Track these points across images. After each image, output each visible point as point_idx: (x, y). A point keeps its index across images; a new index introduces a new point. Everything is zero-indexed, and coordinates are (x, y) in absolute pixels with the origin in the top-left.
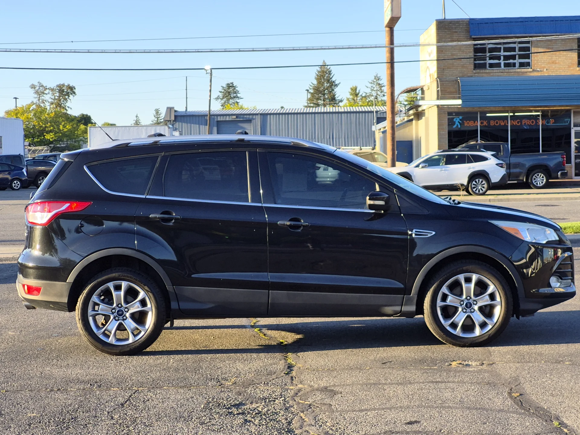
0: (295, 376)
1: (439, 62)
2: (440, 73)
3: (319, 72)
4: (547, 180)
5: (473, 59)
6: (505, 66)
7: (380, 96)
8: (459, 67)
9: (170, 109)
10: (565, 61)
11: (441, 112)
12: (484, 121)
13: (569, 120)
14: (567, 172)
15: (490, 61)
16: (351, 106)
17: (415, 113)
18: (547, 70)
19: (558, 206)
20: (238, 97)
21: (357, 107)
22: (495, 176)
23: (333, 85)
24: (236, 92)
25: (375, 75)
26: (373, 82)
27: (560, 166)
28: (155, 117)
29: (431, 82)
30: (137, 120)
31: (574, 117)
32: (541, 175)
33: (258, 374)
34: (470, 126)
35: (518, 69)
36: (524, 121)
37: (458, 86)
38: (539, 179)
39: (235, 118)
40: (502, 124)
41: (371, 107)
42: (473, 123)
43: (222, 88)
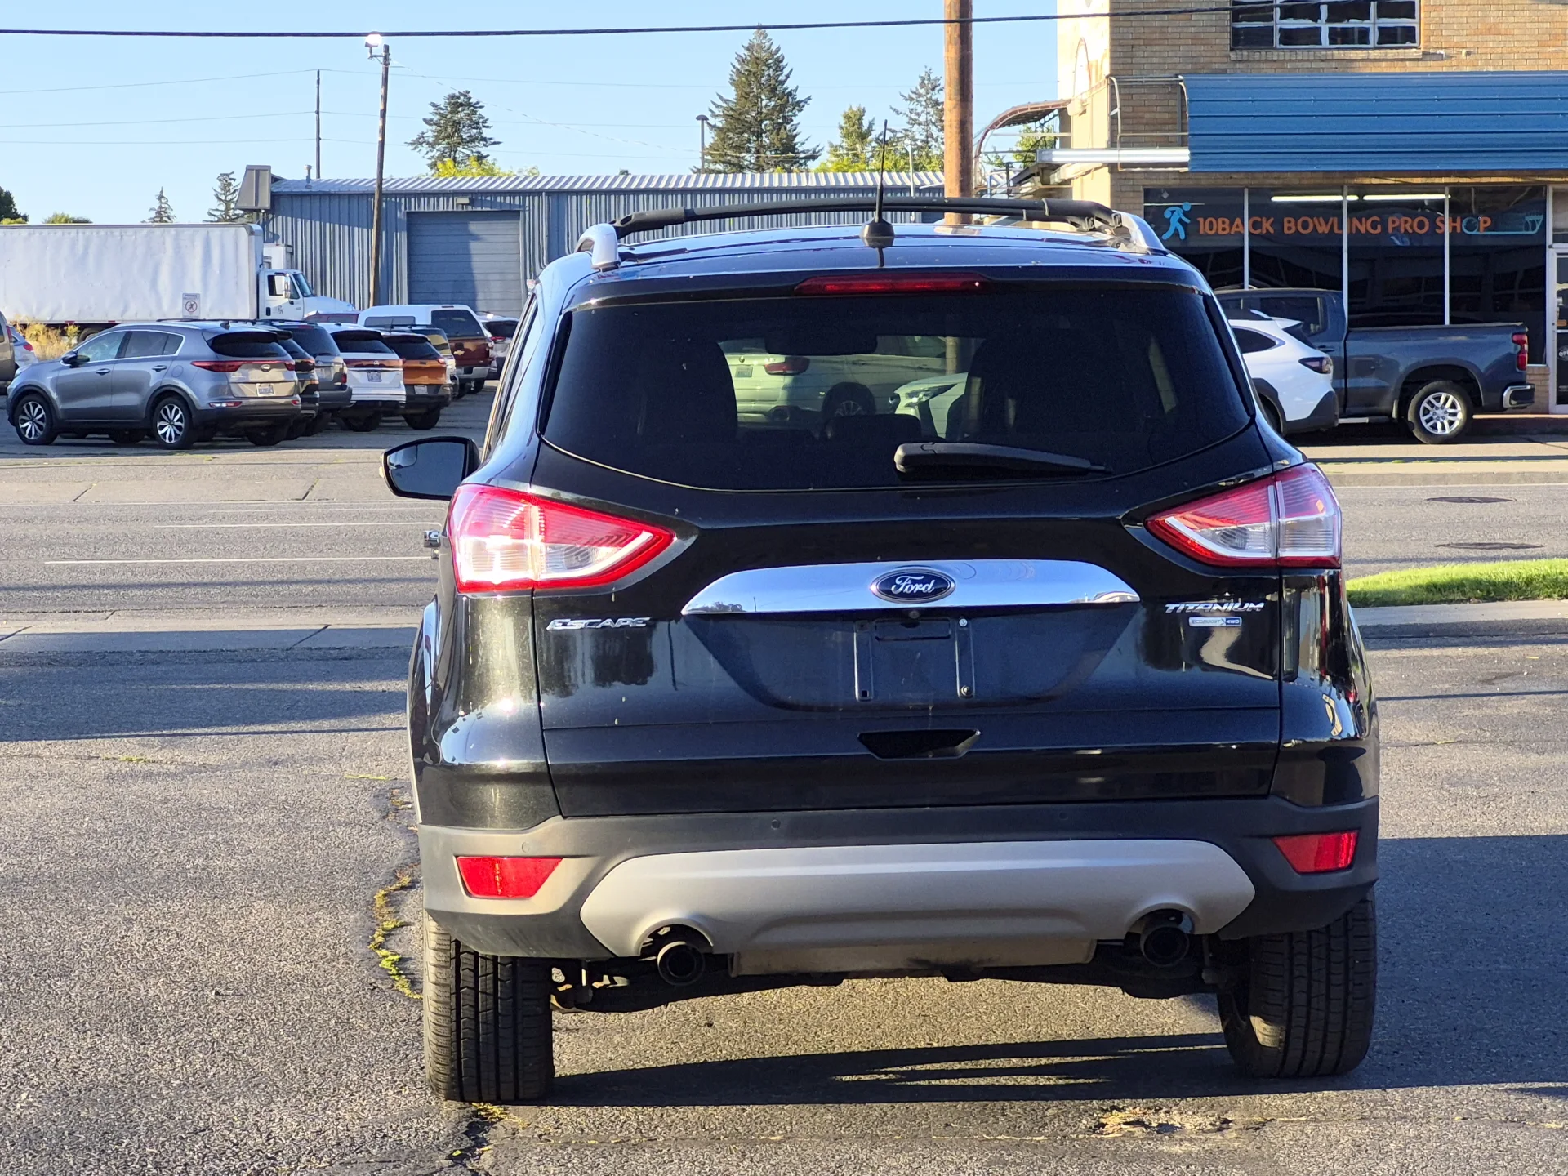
0: (486, 1167)
1: (1118, 24)
2: (1121, 61)
3: (743, 61)
4: (1469, 415)
5: (1228, 15)
6: (1332, 41)
7: (936, 140)
8: (1183, 42)
9: (256, 173)
10: (1528, 25)
11: (1124, 189)
12: (1264, 219)
13: (1541, 217)
14: (1532, 390)
15: (1284, 21)
16: (839, 170)
17: (1040, 189)
18: (1468, 53)
19: (1505, 500)
20: (484, 139)
21: (858, 175)
22: (1298, 399)
23: (787, 104)
24: (478, 123)
25: (923, 75)
26: (914, 96)
27: (1510, 372)
28: (219, 199)
29: (1091, 89)
30: (160, 207)
31: (1555, 212)
32: (1447, 399)
33: (347, 1159)
34: (1217, 234)
35: (1375, 48)
36: (1395, 222)
37: (1178, 103)
38: (1440, 412)
39: (467, 205)
40: (1320, 230)
41: (903, 174)
42: (1227, 226)
43: (432, 109)
